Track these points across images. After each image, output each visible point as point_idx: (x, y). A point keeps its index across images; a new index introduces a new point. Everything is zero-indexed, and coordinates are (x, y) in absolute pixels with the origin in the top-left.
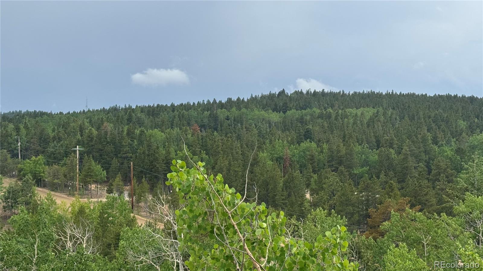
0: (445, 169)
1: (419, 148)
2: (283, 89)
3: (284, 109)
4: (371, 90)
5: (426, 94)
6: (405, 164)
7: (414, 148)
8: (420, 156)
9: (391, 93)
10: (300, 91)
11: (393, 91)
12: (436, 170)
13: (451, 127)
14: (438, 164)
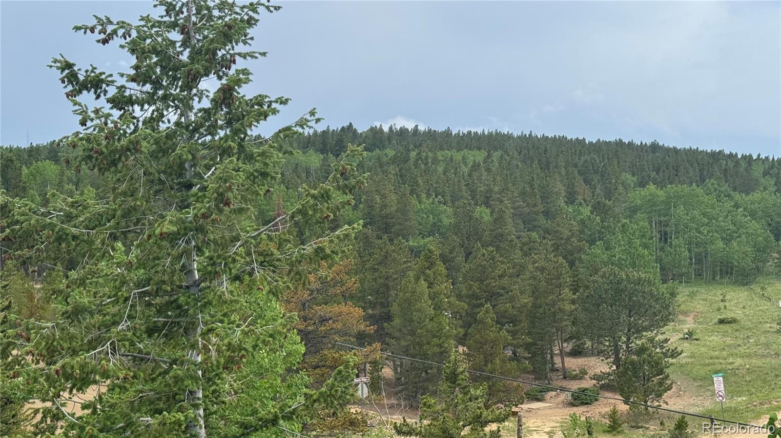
0: (568, 239)
1: (535, 205)
2: (351, 123)
3: (337, 150)
4: (496, 130)
5: (584, 139)
6: (497, 229)
7: (522, 203)
8: (535, 220)
9: (527, 136)
10: (378, 127)
11: (531, 132)
12: (553, 240)
13: (607, 181)
14: (555, 230)
